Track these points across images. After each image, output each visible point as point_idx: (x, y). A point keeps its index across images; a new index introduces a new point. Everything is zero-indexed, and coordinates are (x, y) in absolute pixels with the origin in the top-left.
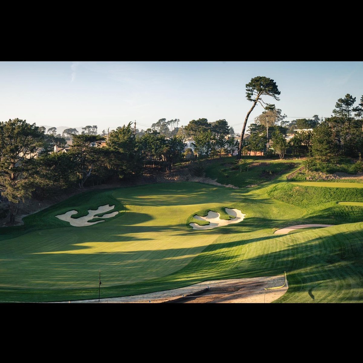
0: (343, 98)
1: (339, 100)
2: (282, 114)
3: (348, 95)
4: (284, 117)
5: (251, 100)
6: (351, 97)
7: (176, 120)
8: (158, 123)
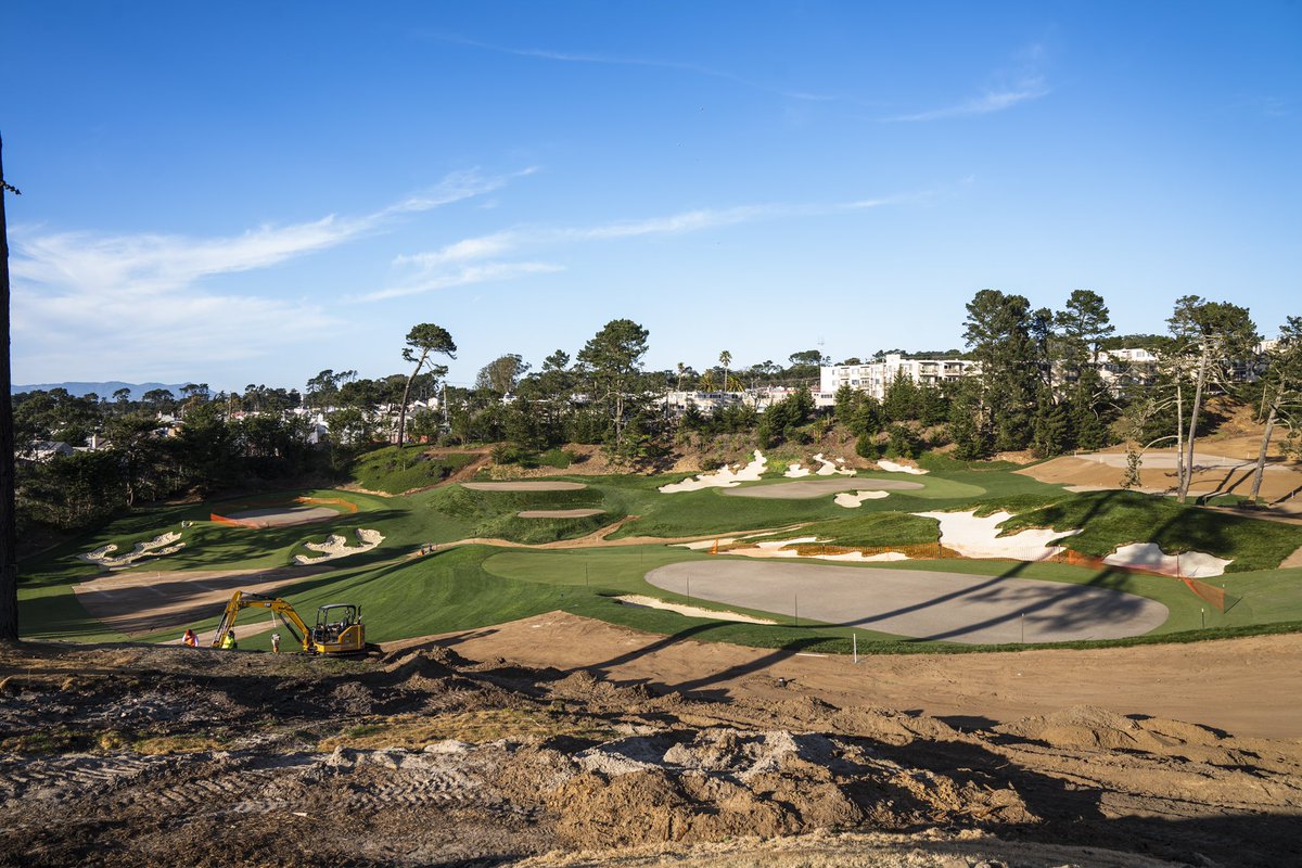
0: (553, 355)
1: (547, 359)
2: (524, 363)
3: (559, 352)
4: (526, 367)
5: (411, 359)
6: (563, 355)
7: (350, 373)
8: (318, 378)
